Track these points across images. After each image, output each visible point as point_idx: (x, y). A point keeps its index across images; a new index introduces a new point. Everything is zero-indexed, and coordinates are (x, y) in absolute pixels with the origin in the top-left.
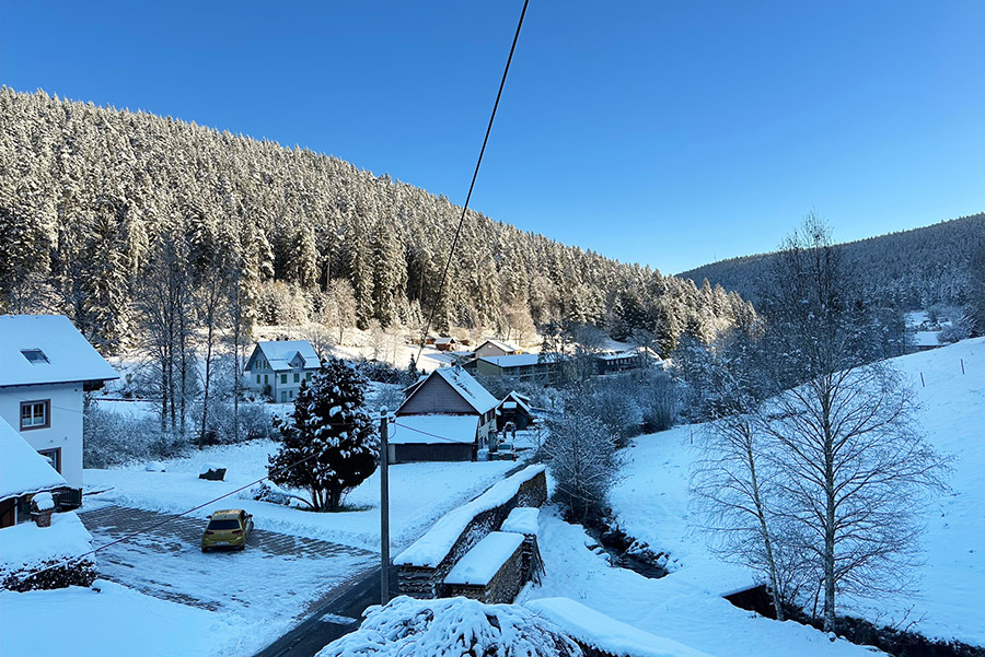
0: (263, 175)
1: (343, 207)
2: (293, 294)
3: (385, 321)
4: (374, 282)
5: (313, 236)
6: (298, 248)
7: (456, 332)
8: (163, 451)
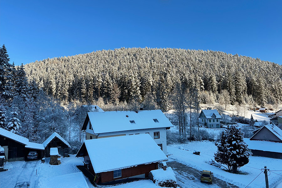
0: (199, 60)
1: (223, 66)
2: (210, 95)
3: (240, 102)
4: (235, 90)
5: (215, 77)
6: (211, 81)
7: (267, 106)
8: (181, 141)
